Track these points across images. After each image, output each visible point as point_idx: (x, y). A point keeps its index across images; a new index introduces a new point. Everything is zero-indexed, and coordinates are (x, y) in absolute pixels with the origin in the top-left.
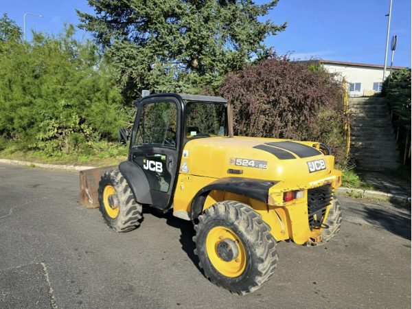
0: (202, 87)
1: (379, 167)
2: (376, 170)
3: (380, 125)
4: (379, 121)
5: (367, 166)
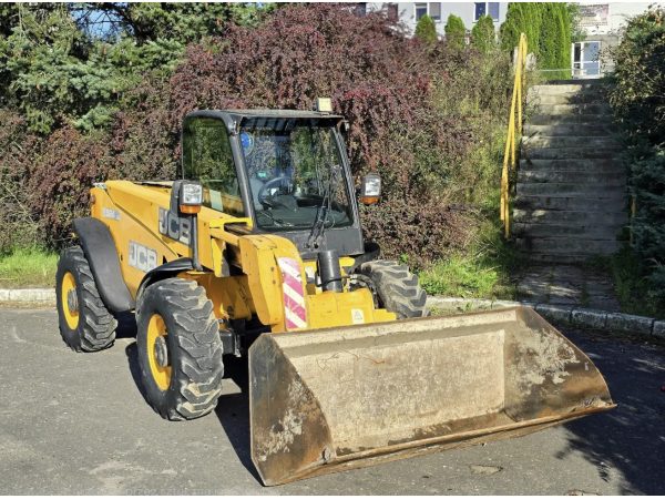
0: (141, 72)
1: (578, 253)
2: (570, 260)
3: (597, 152)
4: (598, 142)
5: (554, 251)
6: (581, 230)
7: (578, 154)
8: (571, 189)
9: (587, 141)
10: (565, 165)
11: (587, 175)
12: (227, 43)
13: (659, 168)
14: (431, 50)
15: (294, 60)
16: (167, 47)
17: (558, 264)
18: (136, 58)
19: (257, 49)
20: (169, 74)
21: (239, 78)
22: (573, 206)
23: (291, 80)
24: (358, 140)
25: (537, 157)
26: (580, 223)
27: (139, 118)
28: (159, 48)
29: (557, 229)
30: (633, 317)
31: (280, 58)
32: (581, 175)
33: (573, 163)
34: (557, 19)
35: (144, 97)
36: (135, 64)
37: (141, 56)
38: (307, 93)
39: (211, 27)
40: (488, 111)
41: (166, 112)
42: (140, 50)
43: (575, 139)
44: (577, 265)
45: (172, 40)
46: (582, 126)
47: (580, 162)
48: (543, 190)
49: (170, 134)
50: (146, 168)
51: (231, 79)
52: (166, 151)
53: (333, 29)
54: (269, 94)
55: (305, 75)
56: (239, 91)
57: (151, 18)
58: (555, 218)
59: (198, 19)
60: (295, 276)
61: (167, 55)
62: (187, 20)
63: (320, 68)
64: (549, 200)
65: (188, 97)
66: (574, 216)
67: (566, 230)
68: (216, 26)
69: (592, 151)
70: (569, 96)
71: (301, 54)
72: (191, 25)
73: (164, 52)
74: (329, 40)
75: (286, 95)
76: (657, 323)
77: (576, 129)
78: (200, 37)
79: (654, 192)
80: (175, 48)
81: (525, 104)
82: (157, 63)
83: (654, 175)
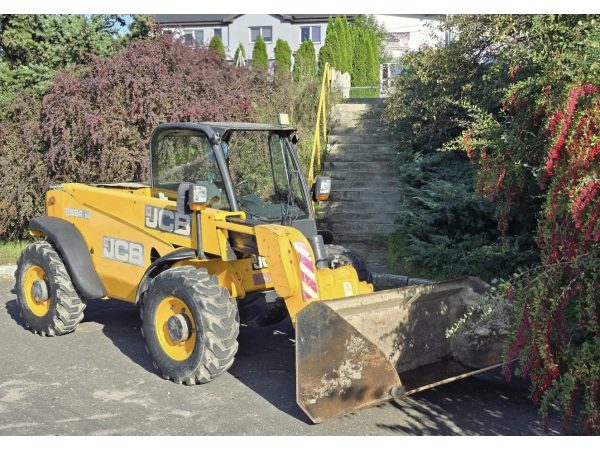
0: (16, 91)
1: (366, 233)
2: (359, 239)
3: (382, 157)
4: (383, 149)
5: (348, 232)
6: (369, 216)
7: (368, 157)
8: (362, 185)
9: (375, 147)
10: (358, 166)
11: (374, 174)
12: (88, 69)
13: (418, 169)
14: (252, 77)
15: (144, 85)
16: (37, 71)
17: (351, 242)
18: (11, 79)
19: (113, 75)
20: (38, 92)
21: (99, 98)
22: (364, 198)
23: (141, 100)
24: (195, 147)
25: (337, 160)
26: (368, 211)
27: (15, 128)
28: (31, 72)
29: (351, 216)
30: (395, 276)
31: (132, 83)
32: (369, 174)
33: (364, 165)
34: (368, 45)
35: (18, 111)
36: (9, 84)
37: (15, 77)
38: (154, 110)
39: (75, 56)
40: (300, 124)
41: (37, 124)
42: (14, 72)
43: (366, 146)
44: (365, 242)
45: (42, 65)
46: (371, 137)
47: (369, 164)
48: (342, 186)
49: (42, 142)
50: (21, 169)
51: (92, 98)
52: (39, 155)
53: (174, 61)
54: (123, 110)
55: (152, 96)
56: (99, 107)
57: (23, 47)
58: (350, 207)
59: (62, 49)
60: (307, 256)
61: (38, 77)
62: (55, 49)
63: (164, 91)
64: (345, 193)
65: (57, 113)
66: (364, 206)
67: (358, 216)
68: (78, 56)
69: (378, 155)
70: (362, 113)
71: (149, 80)
72: (57, 53)
73: (35, 75)
74: (171, 69)
75: (137, 112)
76: (411, 279)
77: (367, 139)
78: (65, 63)
79: (414, 186)
80: (43, 72)
81: (329, 119)
82: (29, 84)
83: (413, 174)
